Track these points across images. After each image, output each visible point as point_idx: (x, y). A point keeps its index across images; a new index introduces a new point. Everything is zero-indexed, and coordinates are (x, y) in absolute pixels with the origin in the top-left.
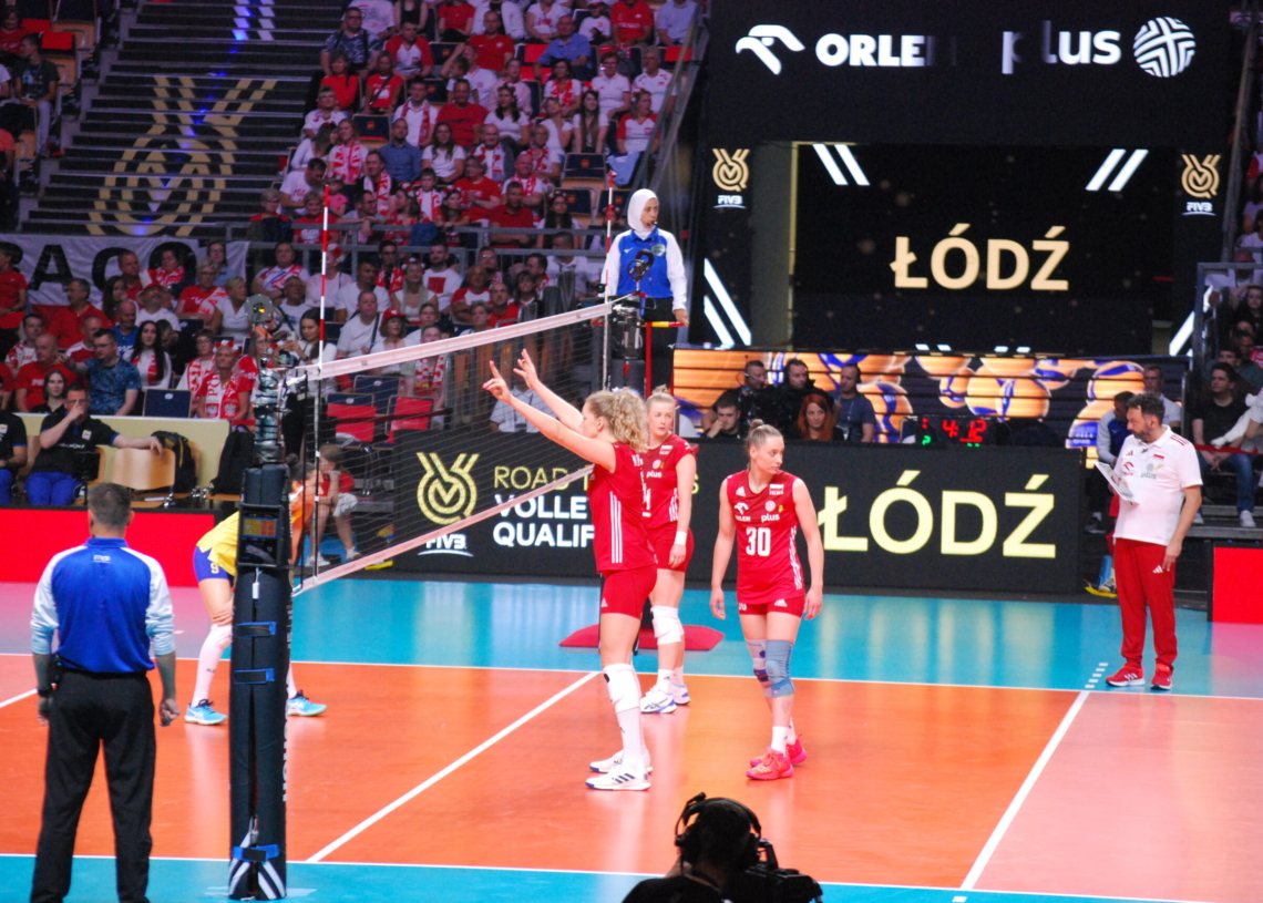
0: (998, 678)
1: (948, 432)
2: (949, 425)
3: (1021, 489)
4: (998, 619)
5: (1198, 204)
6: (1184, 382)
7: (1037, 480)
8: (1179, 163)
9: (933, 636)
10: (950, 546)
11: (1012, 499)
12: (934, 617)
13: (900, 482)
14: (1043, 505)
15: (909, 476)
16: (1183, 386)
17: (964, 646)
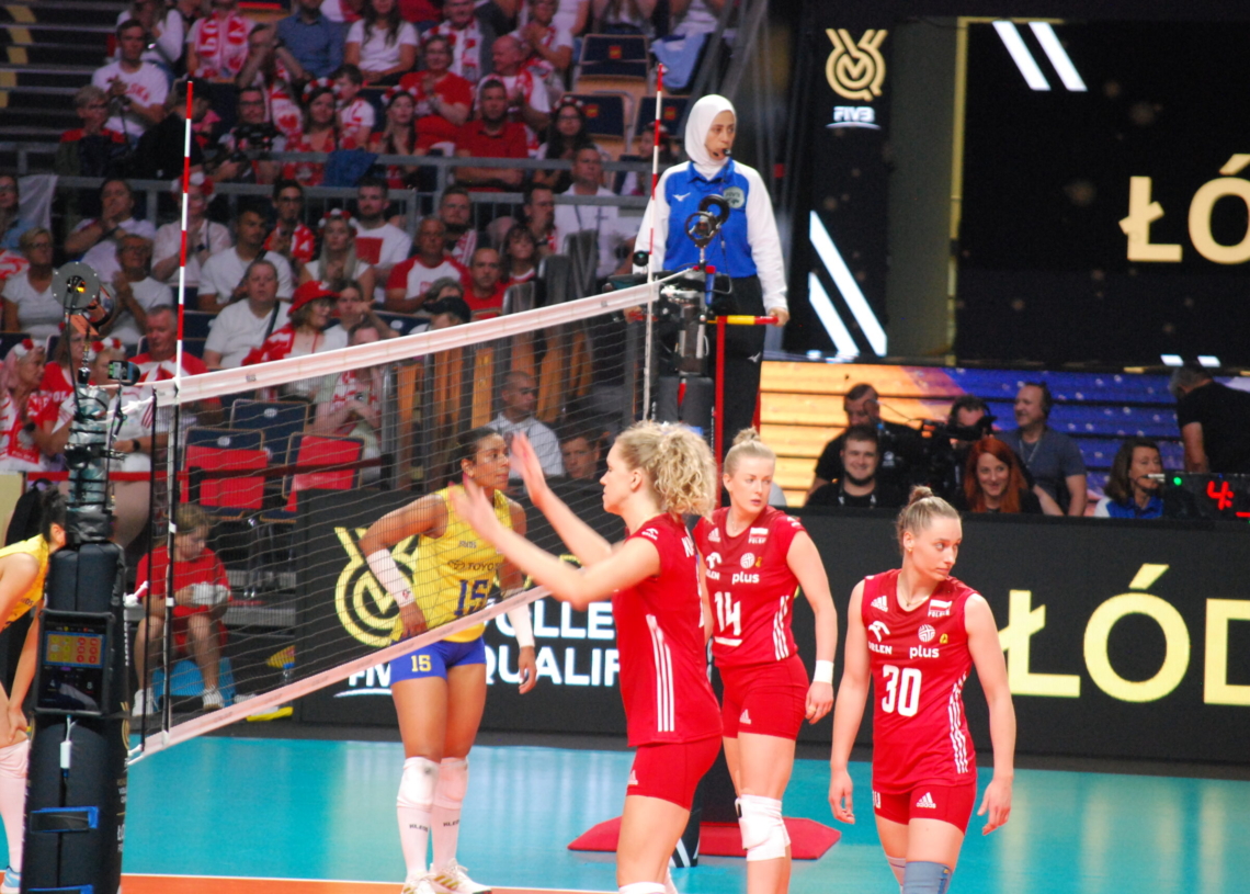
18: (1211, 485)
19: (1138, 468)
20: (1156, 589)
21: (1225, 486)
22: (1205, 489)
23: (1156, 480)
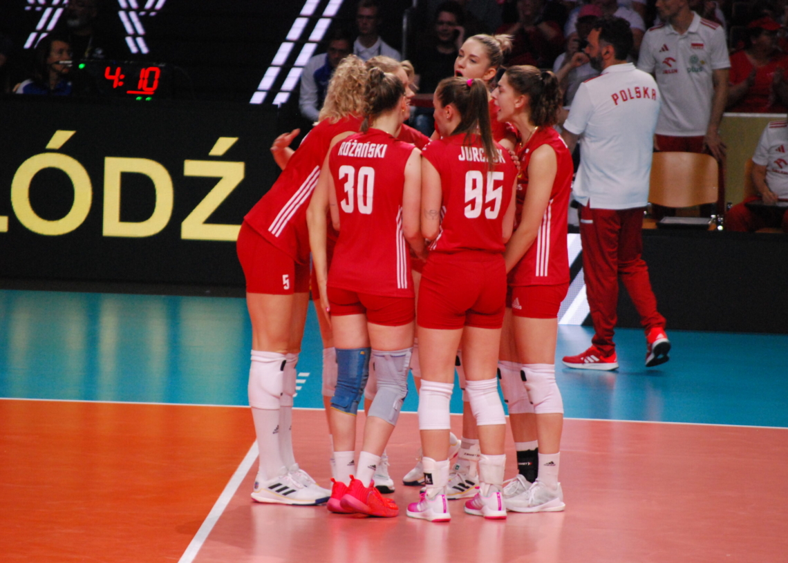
0: (173, 391)
1: (112, 82)
2: (113, 73)
3: (203, 155)
4: (174, 320)
6: (405, 20)
7: (224, 144)
9: (92, 340)
10: (113, 226)
11: (193, 168)
12: (93, 317)
13: (50, 145)
14: (232, 175)
15: (61, 137)
16: (405, 26)
17: (131, 352)
18: (108, 70)
19: (54, 56)
20: (65, 149)
21: (118, 70)
22: (104, 72)
23: (65, 65)
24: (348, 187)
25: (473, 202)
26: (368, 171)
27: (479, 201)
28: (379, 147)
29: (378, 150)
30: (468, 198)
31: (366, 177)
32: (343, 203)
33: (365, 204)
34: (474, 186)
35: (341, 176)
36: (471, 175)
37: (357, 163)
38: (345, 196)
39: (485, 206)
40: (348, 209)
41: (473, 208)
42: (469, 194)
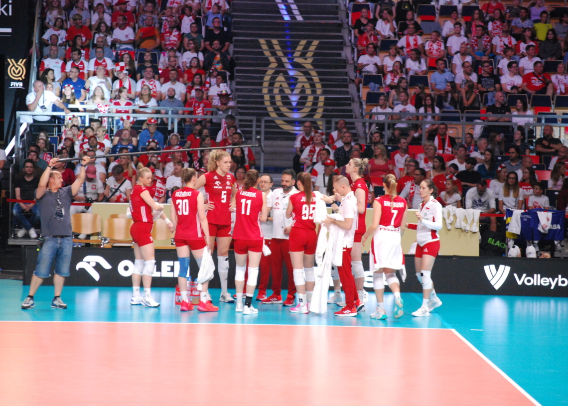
5: (16, 83)
6: (11, 169)
8: (6, 63)
24: (180, 207)
25: (305, 215)
26: (186, 201)
27: (307, 215)
28: (189, 192)
29: (189, 194)
30: (303, 213)
31: (186, 203)
32: (178, 212)
33: (186, 211)
34: (306, 209)
35: (177, 203)
36: (304, 206)
37: (182, 198)
38: (179, 209)
39: (309, 215)
40: (180, 213)
41: (305, 216)
42: (304, 212)
